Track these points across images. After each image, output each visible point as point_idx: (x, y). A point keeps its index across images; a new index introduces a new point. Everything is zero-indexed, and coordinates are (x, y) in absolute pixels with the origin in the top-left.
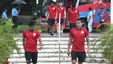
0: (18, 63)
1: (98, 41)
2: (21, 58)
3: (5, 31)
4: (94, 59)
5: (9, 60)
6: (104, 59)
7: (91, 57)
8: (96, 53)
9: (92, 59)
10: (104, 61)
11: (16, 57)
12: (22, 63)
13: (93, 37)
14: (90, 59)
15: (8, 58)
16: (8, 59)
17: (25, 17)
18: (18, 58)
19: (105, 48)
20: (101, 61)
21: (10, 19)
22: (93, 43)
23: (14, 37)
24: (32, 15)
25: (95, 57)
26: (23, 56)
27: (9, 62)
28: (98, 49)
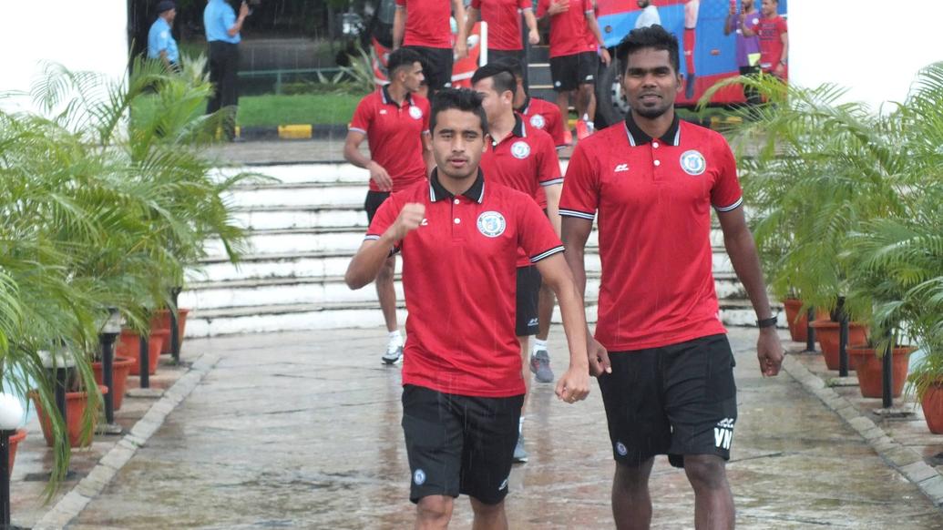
0: (237, 316)
2: (254, 287)
3: (159, 132)
5: (184, 301)
11: (229, 285)
12: (261, 314)
15: (180, 290)
16: (175, 292)
17: (288, 47)
18: (238, 287)
20: (732, 297)
21: (194, 57)
23: (210, 167)
24: (326, 35)
26: (267, 278)
27: (183, 313)
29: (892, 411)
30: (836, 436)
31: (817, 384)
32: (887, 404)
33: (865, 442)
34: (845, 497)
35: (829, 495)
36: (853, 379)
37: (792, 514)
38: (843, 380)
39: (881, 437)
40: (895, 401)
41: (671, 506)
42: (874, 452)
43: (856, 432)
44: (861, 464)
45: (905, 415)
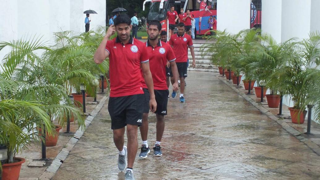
1: (206, 47)
4: (202, 65)
6: (212, 65)
7: (198, 63)
8: (203, 59)
9: (200, 65)
10: (211, 67)
13: (200, 44)
14: (198, 65)
19: (213, 54)
20: (209, 67)
22: (202, 49)
25: (202, 63)
28: (205, 55)
29: (239, 86)
30: (230, 90)
31: (225, 82)
32: (238, 85)
33: (235, 91)
34: (233, 100)
35: (230, 99)
36: (232, 81)
37: (225, 103)
38: (230, 81)
39: (237, 90)
40: (239, 85)
41: (204, 101)
42: (237, 93)
43: (233, 90)
44: (234, 95)
45: (241, 87)
